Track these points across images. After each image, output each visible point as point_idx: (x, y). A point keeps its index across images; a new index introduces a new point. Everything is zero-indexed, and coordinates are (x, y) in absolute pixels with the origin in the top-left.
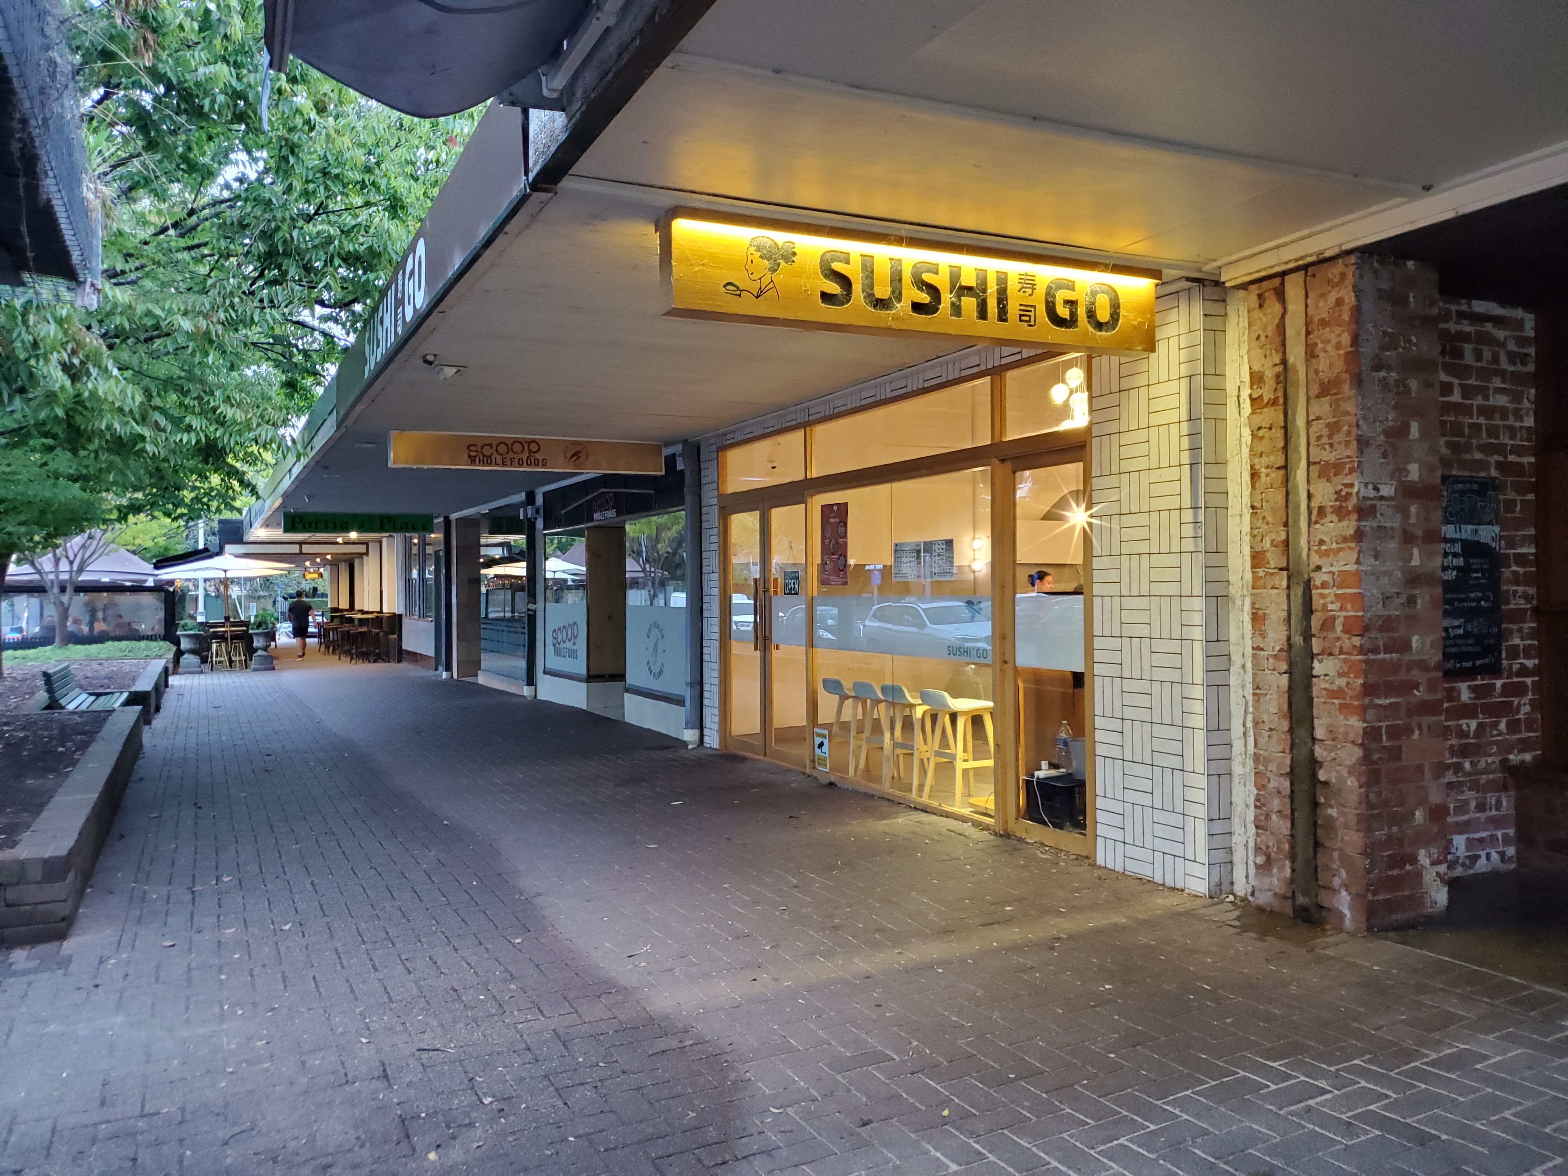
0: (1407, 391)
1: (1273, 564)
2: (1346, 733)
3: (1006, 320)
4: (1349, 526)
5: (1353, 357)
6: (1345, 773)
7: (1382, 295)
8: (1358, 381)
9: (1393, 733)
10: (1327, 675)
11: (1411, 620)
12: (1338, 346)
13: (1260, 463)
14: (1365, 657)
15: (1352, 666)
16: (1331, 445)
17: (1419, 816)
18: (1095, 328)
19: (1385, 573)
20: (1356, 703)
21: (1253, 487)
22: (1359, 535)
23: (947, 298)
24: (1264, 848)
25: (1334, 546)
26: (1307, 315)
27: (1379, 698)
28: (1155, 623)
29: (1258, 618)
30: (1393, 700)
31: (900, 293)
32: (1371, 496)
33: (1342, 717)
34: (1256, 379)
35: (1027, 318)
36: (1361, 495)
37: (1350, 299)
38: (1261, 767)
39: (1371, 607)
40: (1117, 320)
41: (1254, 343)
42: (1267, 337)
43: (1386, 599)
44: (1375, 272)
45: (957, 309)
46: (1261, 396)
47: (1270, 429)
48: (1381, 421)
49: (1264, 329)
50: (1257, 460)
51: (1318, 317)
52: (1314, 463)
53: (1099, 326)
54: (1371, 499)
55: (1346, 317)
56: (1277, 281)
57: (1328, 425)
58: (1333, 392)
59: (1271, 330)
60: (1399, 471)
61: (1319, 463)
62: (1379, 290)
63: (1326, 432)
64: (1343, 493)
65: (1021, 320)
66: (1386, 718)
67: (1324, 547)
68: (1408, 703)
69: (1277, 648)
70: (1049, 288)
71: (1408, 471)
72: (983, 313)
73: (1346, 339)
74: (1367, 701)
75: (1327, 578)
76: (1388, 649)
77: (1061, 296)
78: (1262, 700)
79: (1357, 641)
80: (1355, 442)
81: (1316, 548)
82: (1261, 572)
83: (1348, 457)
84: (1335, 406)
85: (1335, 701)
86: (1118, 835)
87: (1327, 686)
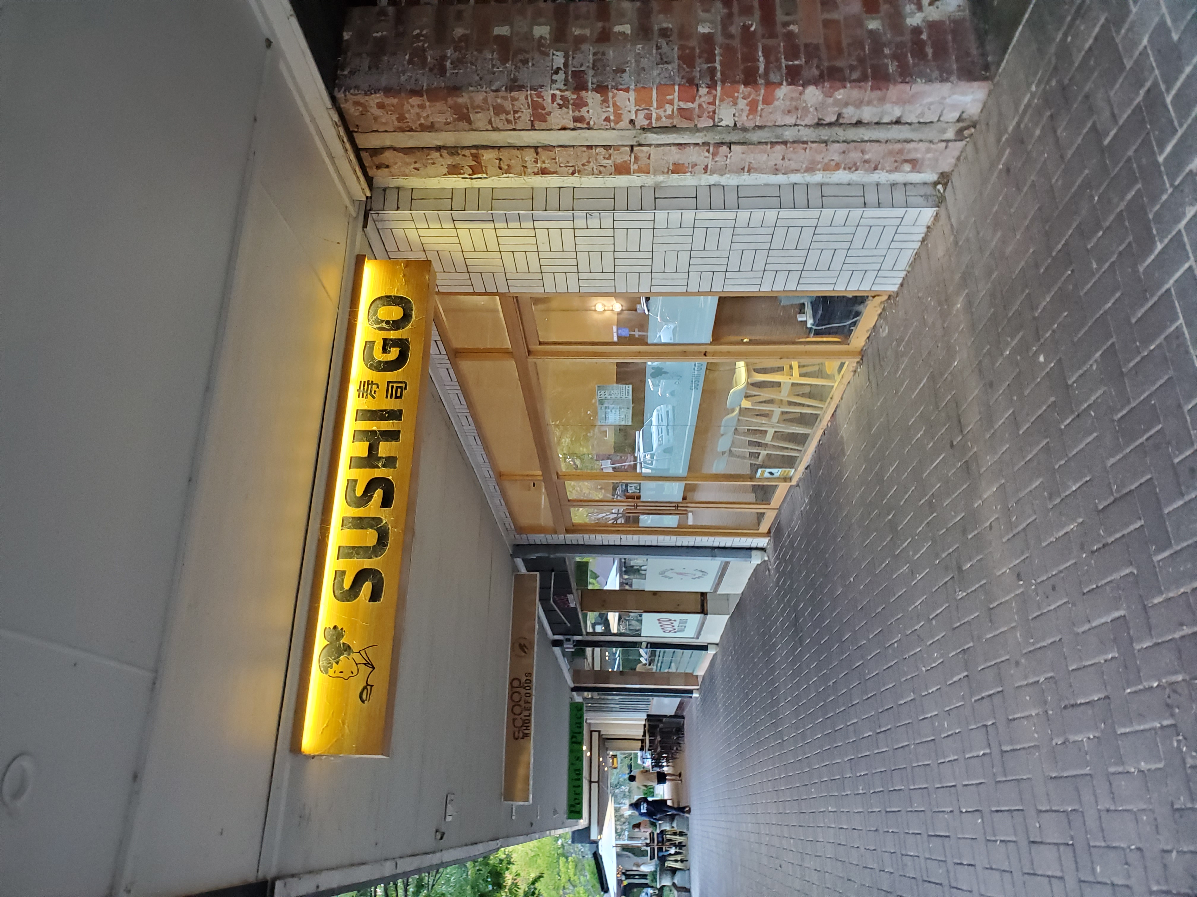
0: (464, 38)
1: (627, 158)
2: (792, 99)
3: (400, 411)
4: (592, 98)
5: (433, 94)
6: (830, 100)
7: (375, 65)
8: (455, 90)
9: (793, 52)
10: (734, 115)
11: (684, 33)
12: (422, 107)
13: (532, 168)
14: (719, 83)
15: (726, 94)
16: (515, 112)
17: (873, 25)
18: (409, 322)
19: (638, 62)
20: (763, 91)
21: (555, 173)
22: (601, 89)
23: (379, 472)
24: (896, 164)
25: (611, 109)
26: (394, 131)
27: (758, 68)
28: (678, 247)
29: (677, 169)
30: (760, 54)
31: (373, 519)
32: (563, 76)
33: (776, 103)
34: (454, 170)
35: (399, 390)
36: (564, 88)
37: (377, 98)
38: (819, 166)
39: (670, 77)
40: (402, 298)
41: (422, 171)
42: (415, 162)
43: (663, 61)
44: (352, 73)
45: (390, 462)
46: (470, 167)
47: (500, 160)
48: (493, 66)
49: (408, 164)
50: (529, 170)
51: (396, 123)
52: (533, 125)
53: (406, 317)
54: (566, 77)
55: (395, 101)
56: (364, 155)
57: (497, 114)
58: (465, 111)
59: (408, 159)
60: (540, 45)
61: (532, 122)
62: (370, 68)
63: (503, 116)
64: (561, 103)
65: (401, 397)
66: (778, 60)
67: (612, 118)
68: (763, 36)
69: (707, 154)
70: (371, 367)
71: (541, 37)
72: (392, 436)
73: (415, 101)
74: (761, 81)
75: (641, 115)
76: (711, 59)
77: (379, 355)
78: (755, 166)
79: (703, 91)
80: (512, 94)
81: (612, 124)
82: (634, 167)
83: (527, 98)
84: (478, 109)
85: (759, 108)
86: (871, 275)
87: (744, 115)
